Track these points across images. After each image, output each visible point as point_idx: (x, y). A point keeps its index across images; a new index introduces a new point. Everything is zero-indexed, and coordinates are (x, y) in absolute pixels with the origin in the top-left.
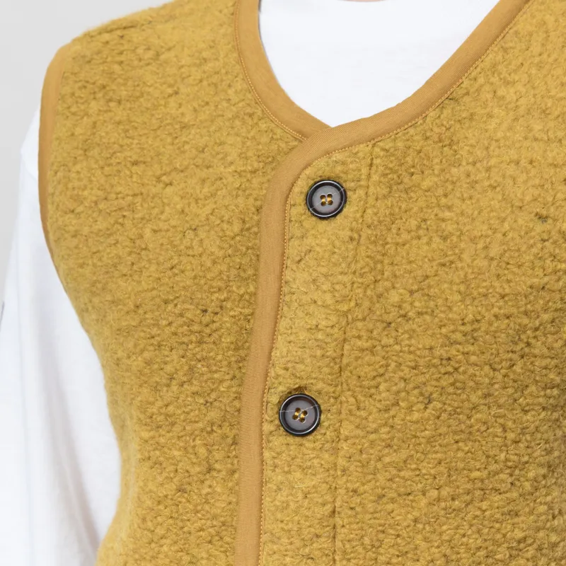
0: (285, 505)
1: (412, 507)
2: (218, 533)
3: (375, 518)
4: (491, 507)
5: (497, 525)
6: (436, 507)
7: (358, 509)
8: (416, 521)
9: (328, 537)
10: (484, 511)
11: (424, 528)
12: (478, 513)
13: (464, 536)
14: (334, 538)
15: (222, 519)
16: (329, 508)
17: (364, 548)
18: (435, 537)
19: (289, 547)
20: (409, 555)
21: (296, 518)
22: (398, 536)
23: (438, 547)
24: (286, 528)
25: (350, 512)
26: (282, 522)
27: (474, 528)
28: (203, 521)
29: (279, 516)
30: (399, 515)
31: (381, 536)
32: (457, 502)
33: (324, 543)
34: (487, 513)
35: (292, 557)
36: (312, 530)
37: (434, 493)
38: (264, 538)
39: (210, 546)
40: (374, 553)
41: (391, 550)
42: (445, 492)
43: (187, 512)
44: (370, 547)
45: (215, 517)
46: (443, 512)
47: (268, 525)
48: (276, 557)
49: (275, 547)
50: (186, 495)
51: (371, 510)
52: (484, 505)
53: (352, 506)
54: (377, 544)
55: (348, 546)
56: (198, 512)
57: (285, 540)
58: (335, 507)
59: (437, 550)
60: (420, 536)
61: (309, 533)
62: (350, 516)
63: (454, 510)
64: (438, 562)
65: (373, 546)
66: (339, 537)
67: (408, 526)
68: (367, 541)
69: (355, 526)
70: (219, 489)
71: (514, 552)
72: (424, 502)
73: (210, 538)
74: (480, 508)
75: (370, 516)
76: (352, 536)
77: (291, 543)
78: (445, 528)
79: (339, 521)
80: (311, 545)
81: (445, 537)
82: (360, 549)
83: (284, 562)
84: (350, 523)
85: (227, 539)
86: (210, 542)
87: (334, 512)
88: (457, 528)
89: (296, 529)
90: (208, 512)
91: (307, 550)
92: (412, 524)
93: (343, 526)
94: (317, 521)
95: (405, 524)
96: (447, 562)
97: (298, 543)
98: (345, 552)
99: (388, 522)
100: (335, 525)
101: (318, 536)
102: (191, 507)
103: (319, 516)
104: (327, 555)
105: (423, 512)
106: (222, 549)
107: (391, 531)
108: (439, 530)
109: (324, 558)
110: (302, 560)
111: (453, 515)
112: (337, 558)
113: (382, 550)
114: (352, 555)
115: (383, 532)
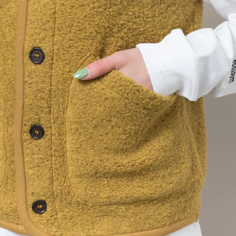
0: (36, 9)
1: (84, 11)
2: (12, 23)
3: (70, 15)
4: (113, 11)
5: (114, 18)
6: (92, 11)
7: (64, 11)
8: (85, 16)
9: (53, 22)
10: (110, 12)
11: (88, 20)
12: (108, 13)
13: (103, 22)
14: (55, 22)
15: (13, 17)
16: (53, 11)
17: (66, 27)
18: (92, 23)
19: (38, 25)
20: (83, 31)
21: (41, 14)
22: (79, 22)
23: (93, 27)
24: (37, 18)
25: (61, 12)
26: (35, 16)
27: (107, 19)
28: (7, 18)
29: (34, 14)
30: (79, 14)
31: (72, 22)
32: (101, 9)
33: (51, 24)
34: (111, 13)
35: (39, 29)
36: (46, 19)
37: (92, 5)
38: (28, 22)
39: (9, 27)
40: (70, 29)
41: (76, 28)
42: (96, 5)
43: (2, 15)
44: (68, 26)
45: (11, 16)
46: (95, 13)
47: (29, 17)
48: (32, 29)
49: (32, 26)
50: (2, 9)
51: (69, 12)
52: (111, 10)
53: (62, 10)
54: (71, 25)
55: (60, 25)
56: (6, 14)
57: (36, 23)
58: (55, 10)
59: (93, 29)
60: (87, 23)
61: (45, 20)
62: (61, 14)
63: (100, 12)
64: (93, 33)
65: (69, 26)
66: (56, 22)
67: (82, 19)
68: (67, 24)
69: (63, 18)
70: (12, 6)
71: (120, 29)
72: (88, 9)
73: (9, 24)
74: (109, 11)
75: (68, 14)
76: (61, 22)
77: (38, 24)
78: (96, 19)
79: (56, 16)
80: (46, 25)
81: (96, 23)
82: (64, 27)
83: (35, 31)
84: (61, 17)
85: (15, 24)
86: (10, 26)
87: (55, 12)
88: (101, 19)
89: (40, 18)
90: (9, 15)
91: (44, 27)
92: (84, 18)
93: (58, 18)
94: (48, 16)
95: (81, 18)
96: (97, 33)
97: (41, 24)
98: (59, 28)
99: (75, 17)
100: (55, 18)
101: (49, 21)
102: (3, 13)
103: (49, 14)
104: (52, 29)
105: (88, 13)
106: (13, 28)
107: (76, 20)
108: (94, 20)
109: (51, 30)
110: (42, 31)
111: (99, 14)
112: (56, 30)
113: (73, 28)
114: (61, 29)
115: (73, 21)
